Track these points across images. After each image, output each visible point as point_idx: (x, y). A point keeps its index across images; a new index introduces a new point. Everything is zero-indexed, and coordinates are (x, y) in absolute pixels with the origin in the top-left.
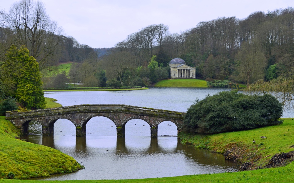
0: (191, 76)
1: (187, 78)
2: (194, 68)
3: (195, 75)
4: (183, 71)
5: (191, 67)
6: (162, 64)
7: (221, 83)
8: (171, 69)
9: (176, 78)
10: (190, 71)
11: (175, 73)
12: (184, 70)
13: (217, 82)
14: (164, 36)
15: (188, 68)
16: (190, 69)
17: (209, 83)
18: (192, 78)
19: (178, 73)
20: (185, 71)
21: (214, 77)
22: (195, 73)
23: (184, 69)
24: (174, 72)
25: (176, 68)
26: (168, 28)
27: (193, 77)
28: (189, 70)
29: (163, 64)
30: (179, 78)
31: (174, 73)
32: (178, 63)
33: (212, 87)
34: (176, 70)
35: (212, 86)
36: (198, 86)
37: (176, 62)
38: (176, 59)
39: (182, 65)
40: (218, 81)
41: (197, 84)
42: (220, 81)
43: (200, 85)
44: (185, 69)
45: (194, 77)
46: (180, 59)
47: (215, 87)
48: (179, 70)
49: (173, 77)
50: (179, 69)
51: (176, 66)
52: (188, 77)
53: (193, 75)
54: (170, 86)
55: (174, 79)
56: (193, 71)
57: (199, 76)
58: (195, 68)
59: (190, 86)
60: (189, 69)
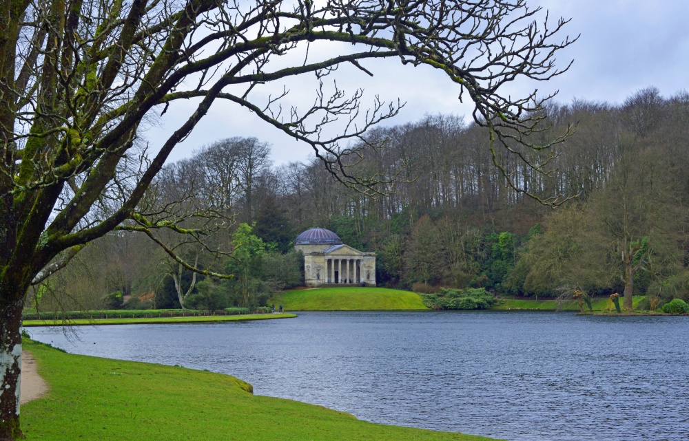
0: (363, 279)
1: (351, 285)
2: (370, 255)
3: (374, 275)
4: (340, 263)
5: (364, 254)
6: (273, 245)
7: (465, 298)
8: (306, 258)
9: (323, 286)
10: (362, 263)
11: (319, 268)
12: (344, 262)
13: (451, 294)
14: (258, 170)
15: (355, 255)
16: (362, 258)
17: (429, 298)
18: (364, 285)
19: (326, 271)
20: (348, 263)
21: (435, 281)
22: (373, 270)
23: (344, 258)
24: (315, 268)
25: (323, 254)
26: (269, 150)
27: (368, 282)
28: (358, 261)
29: (277, 244)
30: (329, 285)
31: (315, 271)
32: (323, 242)
33: (441, 309)
34: (322, 261)
35: (440, 306)
36: (401, 308)
37: (315, 238)
38: (312, 230)
39: (338, 246)
40: (454, 291)
41: (395, 301)
42: (459, 293)
43: (405, 303)
44: (348, 258)
45: (373, 281)
46: (327, 231)
47: (450, 309)
48: (329, 261)
49: (313, 282)
50: (330, 257)
51: (318, 249)
52: (355, 281)
53: (368, 277)
54: (314, 309)
55: (318, 287)
56: (369, 265)
57: (384, 278)
58: (373, 256)
59: (376, 307)
60: (357, 258)
